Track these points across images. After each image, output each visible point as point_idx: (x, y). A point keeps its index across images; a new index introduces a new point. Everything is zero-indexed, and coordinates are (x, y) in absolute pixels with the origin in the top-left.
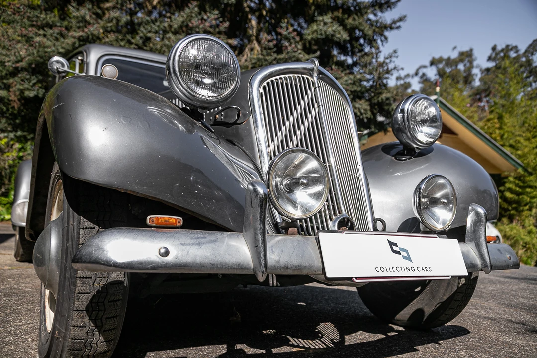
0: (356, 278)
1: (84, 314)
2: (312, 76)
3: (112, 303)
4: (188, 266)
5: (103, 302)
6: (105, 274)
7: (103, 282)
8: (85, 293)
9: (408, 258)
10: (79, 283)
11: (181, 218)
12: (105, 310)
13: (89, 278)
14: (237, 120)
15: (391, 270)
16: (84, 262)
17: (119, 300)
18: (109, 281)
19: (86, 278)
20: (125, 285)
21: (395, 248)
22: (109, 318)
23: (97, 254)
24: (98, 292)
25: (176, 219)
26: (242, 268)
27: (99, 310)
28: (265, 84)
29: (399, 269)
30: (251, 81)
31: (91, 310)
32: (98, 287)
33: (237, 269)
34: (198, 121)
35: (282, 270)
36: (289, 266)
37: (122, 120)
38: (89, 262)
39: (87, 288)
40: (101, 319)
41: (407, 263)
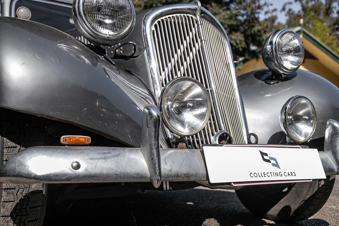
0: (234, 183)
1: (9, 219)
2: (195, 15)
3: (33, 209)
4: (96, 177)
5: (26, 208)
6: (27, 185)
7: (25, 192)
8: (9, 202)
9: (277, 165)
10: (4, 193)
11: (90, 137)
12: (27, 215)
13: (13, 189)
14: (133, 54)
15: (263, 175)
16: (9, 176)
17: (39, 206)
18: (30, 191)
19: (10, 189)
20: (44, 193)
21: (266, 157)
22: (30, 221)
23: (18, 169)
24: (21, 200)
25: (85, 138)
26: (141, 177)
27: (22, 215)
28: (156, 22)
29: (269, 174)
30: (145, 20)
31: (15, 215)
32: (20, 196)
33: (136, 178)
34: (101, 55)
35: (174, 178)
36: (180, 174)
37: (36, 56)
38: (13, 176)
39: (12, 197)
40: (24, 223)
41: (276, 170)
